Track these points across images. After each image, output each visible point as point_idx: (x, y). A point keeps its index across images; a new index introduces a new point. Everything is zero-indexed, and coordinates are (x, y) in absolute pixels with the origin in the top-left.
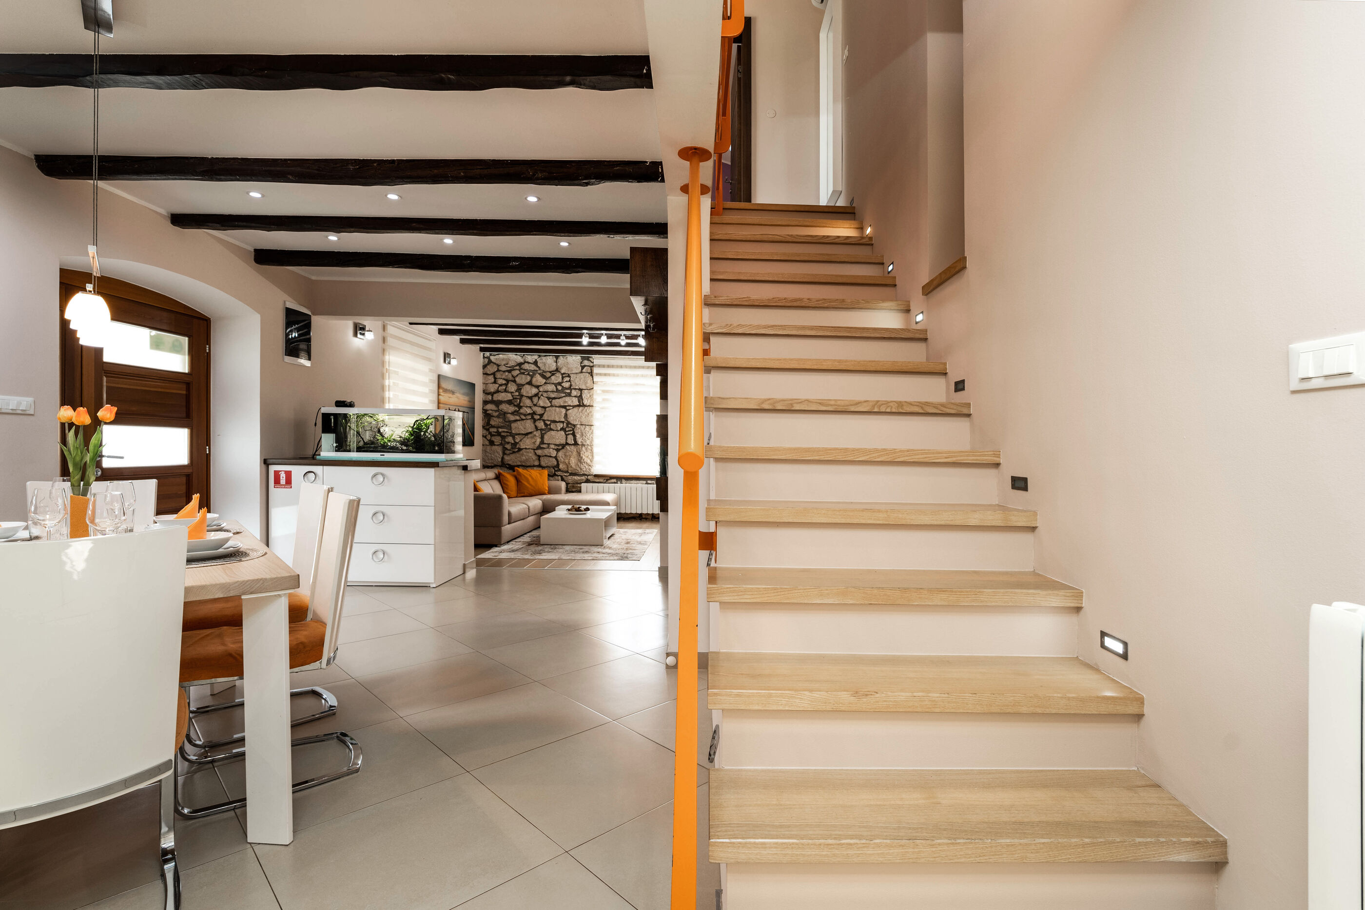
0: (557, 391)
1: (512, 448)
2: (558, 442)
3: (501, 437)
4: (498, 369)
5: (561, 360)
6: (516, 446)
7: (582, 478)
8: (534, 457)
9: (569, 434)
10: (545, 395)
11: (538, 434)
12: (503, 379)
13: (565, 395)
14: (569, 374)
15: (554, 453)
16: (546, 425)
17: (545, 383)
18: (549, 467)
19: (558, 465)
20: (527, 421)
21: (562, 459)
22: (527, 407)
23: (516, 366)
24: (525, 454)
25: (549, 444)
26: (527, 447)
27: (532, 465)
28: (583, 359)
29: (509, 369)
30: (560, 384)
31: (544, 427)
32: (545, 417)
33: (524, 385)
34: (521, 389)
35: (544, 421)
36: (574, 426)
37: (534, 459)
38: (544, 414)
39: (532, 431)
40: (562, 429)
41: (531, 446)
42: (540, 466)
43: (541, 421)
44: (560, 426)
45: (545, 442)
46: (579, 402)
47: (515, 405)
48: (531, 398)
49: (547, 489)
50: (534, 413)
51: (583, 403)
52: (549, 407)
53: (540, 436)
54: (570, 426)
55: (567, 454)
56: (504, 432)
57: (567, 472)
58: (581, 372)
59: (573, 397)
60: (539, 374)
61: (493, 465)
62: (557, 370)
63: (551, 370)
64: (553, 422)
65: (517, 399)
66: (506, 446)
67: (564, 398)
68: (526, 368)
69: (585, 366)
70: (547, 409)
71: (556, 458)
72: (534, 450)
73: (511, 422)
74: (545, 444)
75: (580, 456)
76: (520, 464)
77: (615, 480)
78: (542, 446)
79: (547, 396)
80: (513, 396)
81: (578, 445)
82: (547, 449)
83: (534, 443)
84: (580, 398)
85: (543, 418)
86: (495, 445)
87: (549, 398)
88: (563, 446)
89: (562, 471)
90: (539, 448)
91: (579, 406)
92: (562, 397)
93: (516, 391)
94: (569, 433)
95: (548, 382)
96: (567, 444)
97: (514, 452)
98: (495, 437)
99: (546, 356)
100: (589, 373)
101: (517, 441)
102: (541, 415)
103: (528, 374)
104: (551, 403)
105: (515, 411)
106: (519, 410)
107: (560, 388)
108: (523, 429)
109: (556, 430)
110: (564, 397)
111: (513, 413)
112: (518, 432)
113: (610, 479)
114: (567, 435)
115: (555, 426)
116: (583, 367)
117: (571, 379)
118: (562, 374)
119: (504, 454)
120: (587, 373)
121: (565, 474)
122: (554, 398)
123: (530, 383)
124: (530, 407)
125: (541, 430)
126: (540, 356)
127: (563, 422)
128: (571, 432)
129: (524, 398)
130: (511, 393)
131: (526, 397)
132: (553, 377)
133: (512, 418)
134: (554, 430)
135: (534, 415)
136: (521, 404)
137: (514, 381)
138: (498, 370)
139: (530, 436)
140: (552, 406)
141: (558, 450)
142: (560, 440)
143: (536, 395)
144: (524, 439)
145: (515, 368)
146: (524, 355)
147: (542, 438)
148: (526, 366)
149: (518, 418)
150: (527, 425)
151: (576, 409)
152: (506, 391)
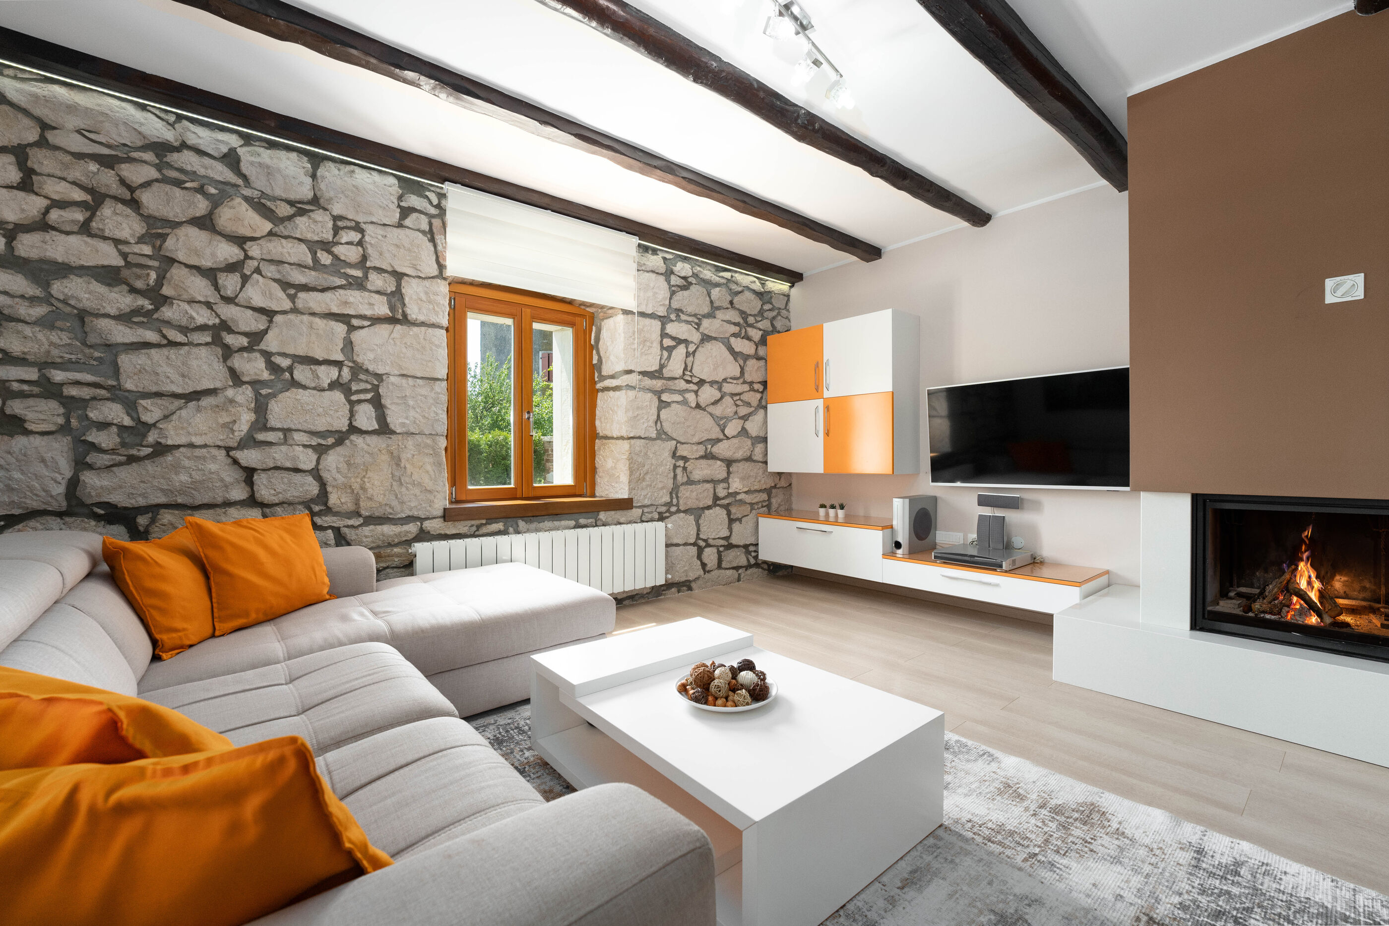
0: (317, 265)
1: (123, 444)
2: (321, 425)
3: (63, 405)
4: (42, 136)
5: (330, 173)
6: (144, 436)
7: (406, 528)
8: (230, 475)
9: (360, 402)
10: (270, 270)
11: (244, 395)
12: (74, 183)
13: (344, 282)
14: (357, 223)
15: (307, 460)
16: (273, 368)
17: (271, 234)
18: (290, 504)
19: (323, 494)
20: (195, 350)
21: (338, 476)
22: (192, 302)
23: (145, 148)
24: (186, 463)
25: (287, 431)
26: (197, 441)
27: (219, 500)
28: (407, 186)
29: (106, 151)
30: (326, 246)
31: (266, 375)
32: (271, 343)
33: (179, 224)
34: (164, 237)
35: (267, 355)
36: (379, 377)
37: (228, 479)
38: (265, 332)
39: (218, 385)
40: (334, 385)
41: (221, 438)
42: (252, 502)
43: (258, 355)
44: (328, 374)
45: (273, 422)
46: (392, 308)
47: (133, 290)
48: (210, 274)
49: (326, 580)
50: (225, 326)
51: (405, 315)
52: (284, 312)
53: (253, 405)
54: (362, 377)
55: (359, 460)
56: (78, 383)
57: (358, 514)
58: (400, 225)
59: (371, 291)
60: (247, 199)
61: (16, 512)
62: (315, 201)
63: (292, 197)
64: (301, 363)
65: (149, 267)
66: (90, 439)
67: (341, 291)
68: (189, 168)
69: (413, 210)
70: (278, 318)
71: (316, 473)
72: (228, 449)
73: (111, 348)
74: (273, 429)
75: (398, 465)
76: (163, 500)
77: (499, 526)
78: (261, 437)
79: (278, 276)
80: (124, 256)
81: (393, 432)
82: (284, 448)
83: (229, 427)
84: (396, 297)
85: (262, 346)
86: (27, 433)
87: (285, 285)
88: (341, 438)
89: (337, 514)
90: (249, 442)
91: (391, 320)
92: (335, 288)
93: (141, 240)
94: (362, 397)
95: (281, 229)
96: (353, 429)
97: (132, 459)
98: (31, 402)
99: (272, 145)
100: (423, 232)
101: (147, 418)
102: (256, 337)
103: (201, 190)
104: (294, 303)
105: (137, 311)
106: (157, 309)
107: (325, 258)
108: (174, 376)
109: (314, 388)
110: (341, 287)
111: (124, 318)
112: (154, 389)
113: (485, 524)
114: (352, 404)
115: (309, 374)
116: (406, 212)
117: (367, 238)
118: (336, 218)
119: (81, 464)
120: (418, 230)
121: (350, 522)
122: (305, 288)
123: (206, 223)
124: (208, 305)
125: (255, 384)
126: (247, 140)
127: (338, 364)
128: (369, 396)
129: (177, 273)
130: (117, 242)
131: (187, 266)
132: (301, 221)
133: (122, 334)
134: (305, 387)
135: (224, 334)
136: (166, 291)
137: (134, 204)
138: (42, 143)
139: (206, 401)
140: (295, 311)
141: (321, 450)
142: (329, 419)
143: (232, 267)
144: (184, 413)
145: (135, 155)
146: (180, 117)
147: (261, 408)
148: (187, 160)
149: (151, 336)
150: (194, 363)
151: (383, 330)
152: (85, 229)
